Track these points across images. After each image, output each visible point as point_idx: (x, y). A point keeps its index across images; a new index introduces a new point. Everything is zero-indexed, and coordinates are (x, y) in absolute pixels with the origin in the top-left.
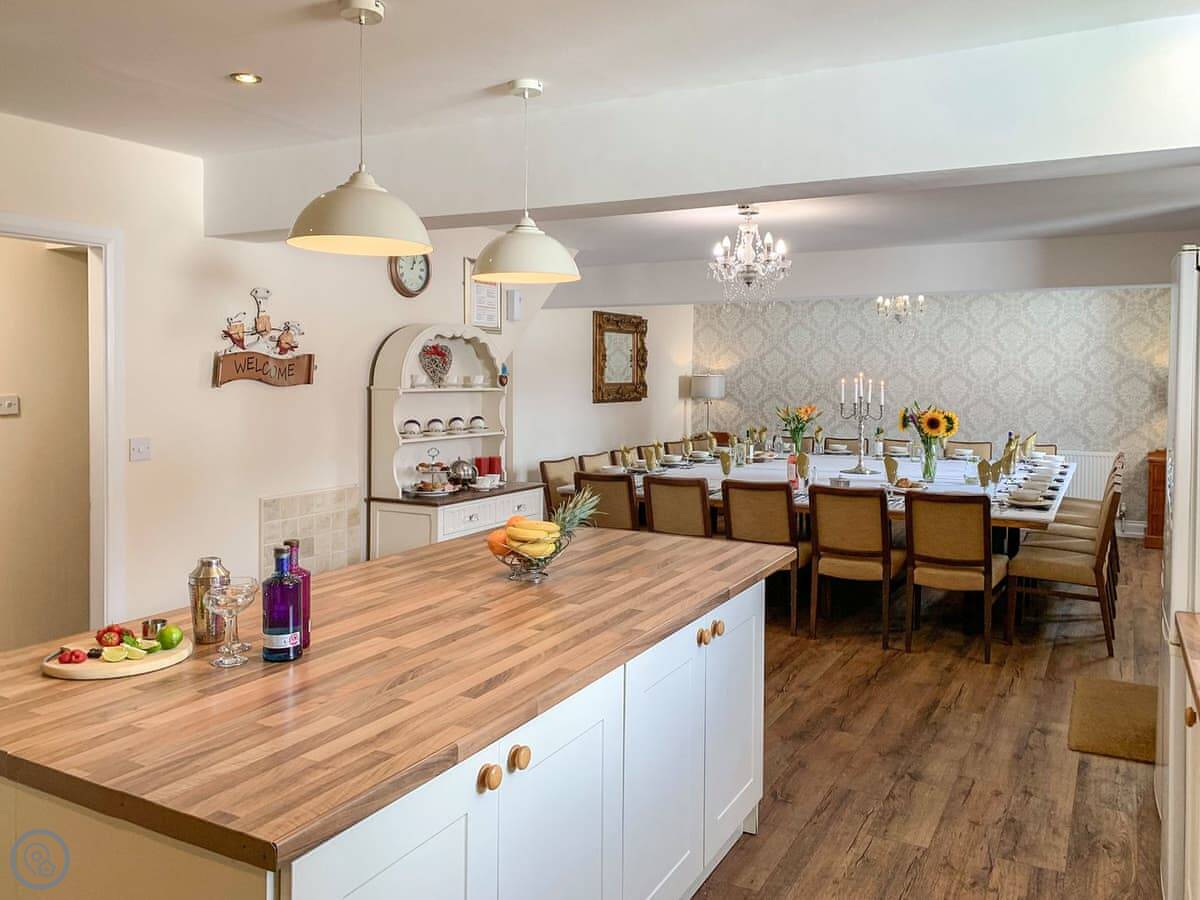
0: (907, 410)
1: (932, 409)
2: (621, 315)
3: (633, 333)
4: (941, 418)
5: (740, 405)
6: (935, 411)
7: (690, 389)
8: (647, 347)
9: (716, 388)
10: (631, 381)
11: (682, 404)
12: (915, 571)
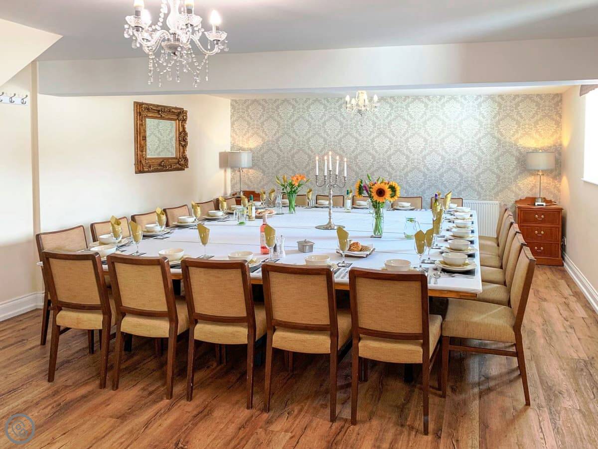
0: (361, 182)
1: (380, 180)
2: (160, 106)
3: (175, 120)
4: (386, 187)
5: (264, 172)
6: (382, 182)
7: (227, 161)
8: (187, 130)
9: (245, 160)
10: (174, 156)
11: (222, 171)
12: (360, 344)
